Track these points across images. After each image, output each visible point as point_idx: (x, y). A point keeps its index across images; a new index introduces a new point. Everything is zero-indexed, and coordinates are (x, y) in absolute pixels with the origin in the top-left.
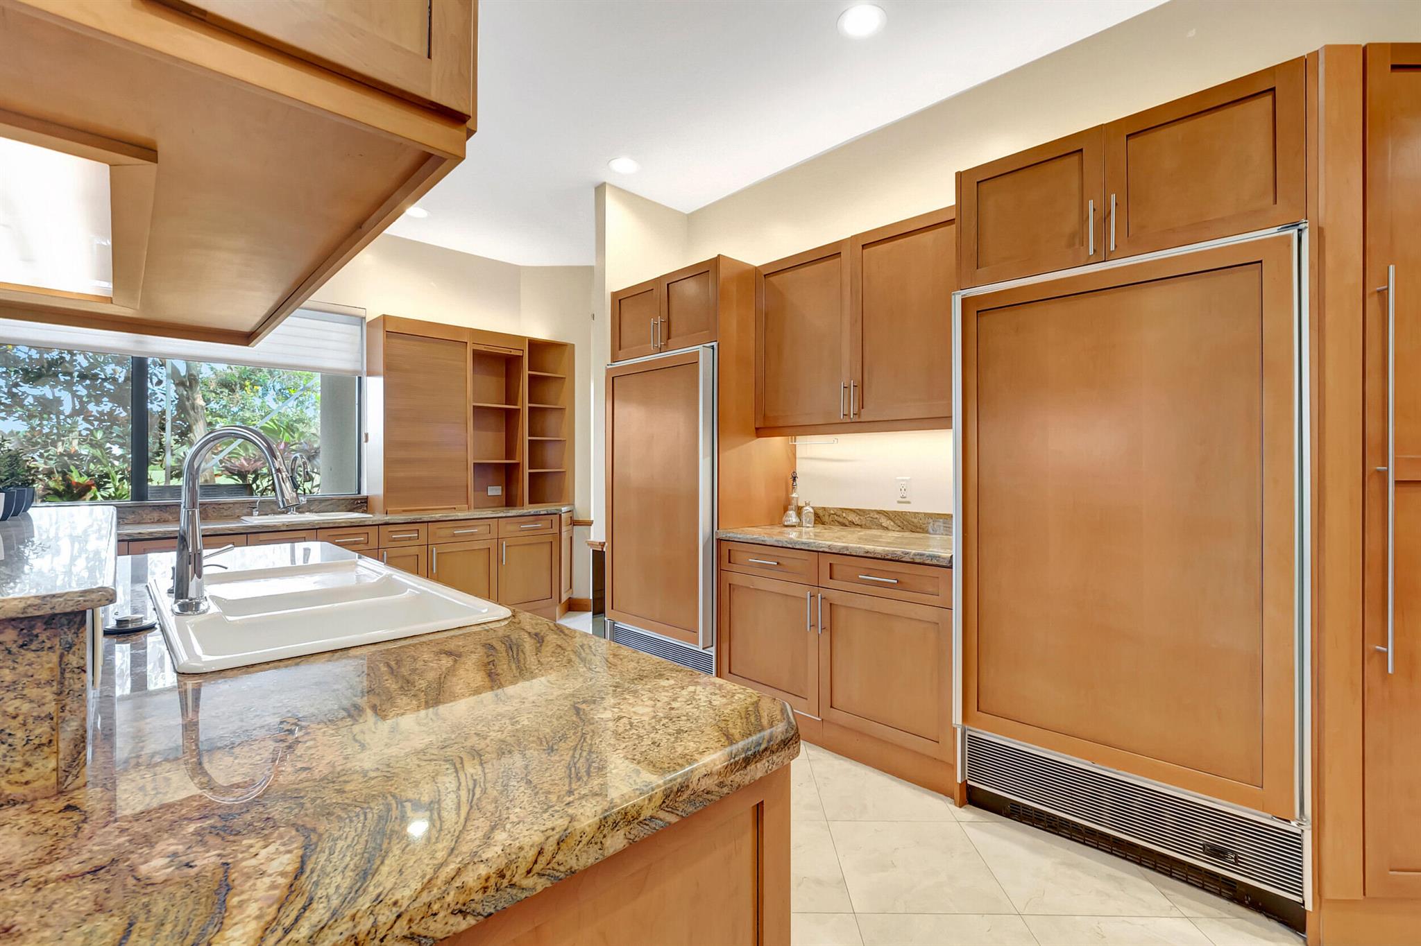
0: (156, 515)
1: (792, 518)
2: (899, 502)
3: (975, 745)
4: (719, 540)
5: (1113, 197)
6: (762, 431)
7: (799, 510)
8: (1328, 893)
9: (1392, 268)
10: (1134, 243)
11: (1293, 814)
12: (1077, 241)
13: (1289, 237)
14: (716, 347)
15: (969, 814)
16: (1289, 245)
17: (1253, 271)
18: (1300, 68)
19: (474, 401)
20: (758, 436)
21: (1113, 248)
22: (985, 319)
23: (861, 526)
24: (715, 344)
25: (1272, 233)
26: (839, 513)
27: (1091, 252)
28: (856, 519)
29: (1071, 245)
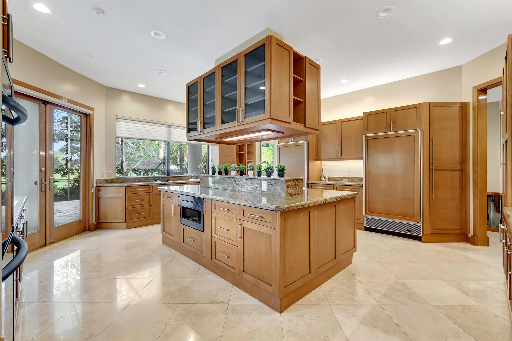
0: (174, 179)
1: (323, 179)
2: (348, 175)
3: (367, 219)
4: (309, 184)
5: (392, 121)
6: (316, 160)
7: (325, 177)
8: (425, 233)
9: (433, 137)
10: (396, 129)
11: (419, 221)
12: (386, 128)
13: (419, 131)
14: (308, 142)
15: (366, 232)
16: (419, 133)
17: (413, 137)
18: (421, 105)
19: (236, 151)
20: (316, 161)
21: (392, 130)
22: (369, 141)
23: (339, 181)
24: (308, 141)
25: (416, 130)
26: (334, 178)
27: (388, 130)
28: (338, 179)
29: (385, 128)
